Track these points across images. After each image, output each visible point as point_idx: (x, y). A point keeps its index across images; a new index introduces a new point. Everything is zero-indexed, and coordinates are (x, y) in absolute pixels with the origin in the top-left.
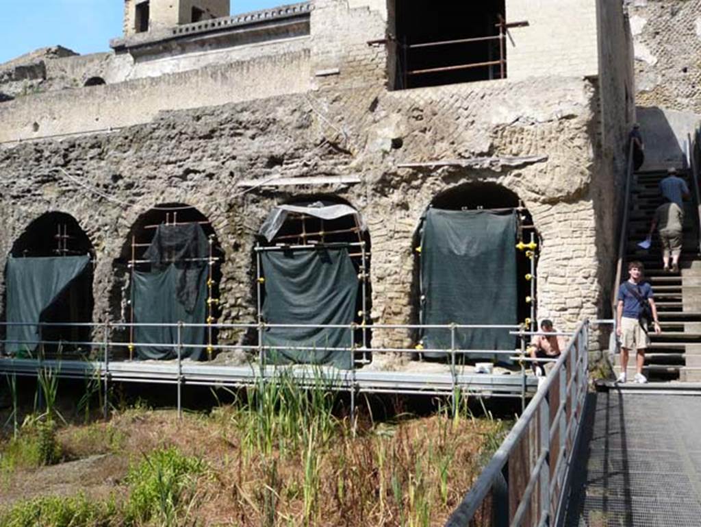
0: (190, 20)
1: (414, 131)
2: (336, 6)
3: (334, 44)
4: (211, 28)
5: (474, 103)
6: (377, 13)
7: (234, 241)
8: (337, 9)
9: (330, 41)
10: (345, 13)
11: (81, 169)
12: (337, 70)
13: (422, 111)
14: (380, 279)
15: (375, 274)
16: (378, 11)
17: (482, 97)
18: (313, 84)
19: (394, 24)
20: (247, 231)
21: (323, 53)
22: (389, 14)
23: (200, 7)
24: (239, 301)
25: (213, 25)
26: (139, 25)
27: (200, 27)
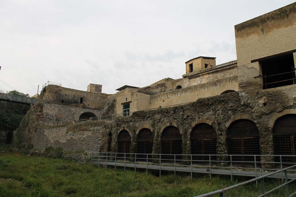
0: (205, 68)
1: (269, 100)
2: (244, 68)
3: (245, 78)
4: (211, 69)
5: (287, 91)
6: (256, 69)
7: (220, 133)
8: (245, 68)
9: (244, 77)
10: (247, 69)
11: (178, 114)
12: (246, 85)
13: (271, 95)
14: (262, 143)
15: (261, 142)
16: (256, 68)
17: (289, 90)
18: (240, 89)
19: (261, 71)
20: (224, 130)
21: (242, 81)
22: (260, 68)
23: (207, 63)
24: (222, 149)
25: (211, 68)
26: (190, 70)
27: (207, 69)
